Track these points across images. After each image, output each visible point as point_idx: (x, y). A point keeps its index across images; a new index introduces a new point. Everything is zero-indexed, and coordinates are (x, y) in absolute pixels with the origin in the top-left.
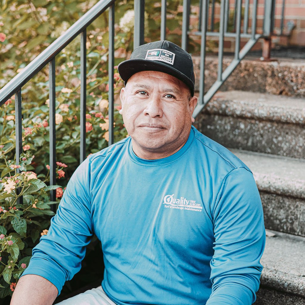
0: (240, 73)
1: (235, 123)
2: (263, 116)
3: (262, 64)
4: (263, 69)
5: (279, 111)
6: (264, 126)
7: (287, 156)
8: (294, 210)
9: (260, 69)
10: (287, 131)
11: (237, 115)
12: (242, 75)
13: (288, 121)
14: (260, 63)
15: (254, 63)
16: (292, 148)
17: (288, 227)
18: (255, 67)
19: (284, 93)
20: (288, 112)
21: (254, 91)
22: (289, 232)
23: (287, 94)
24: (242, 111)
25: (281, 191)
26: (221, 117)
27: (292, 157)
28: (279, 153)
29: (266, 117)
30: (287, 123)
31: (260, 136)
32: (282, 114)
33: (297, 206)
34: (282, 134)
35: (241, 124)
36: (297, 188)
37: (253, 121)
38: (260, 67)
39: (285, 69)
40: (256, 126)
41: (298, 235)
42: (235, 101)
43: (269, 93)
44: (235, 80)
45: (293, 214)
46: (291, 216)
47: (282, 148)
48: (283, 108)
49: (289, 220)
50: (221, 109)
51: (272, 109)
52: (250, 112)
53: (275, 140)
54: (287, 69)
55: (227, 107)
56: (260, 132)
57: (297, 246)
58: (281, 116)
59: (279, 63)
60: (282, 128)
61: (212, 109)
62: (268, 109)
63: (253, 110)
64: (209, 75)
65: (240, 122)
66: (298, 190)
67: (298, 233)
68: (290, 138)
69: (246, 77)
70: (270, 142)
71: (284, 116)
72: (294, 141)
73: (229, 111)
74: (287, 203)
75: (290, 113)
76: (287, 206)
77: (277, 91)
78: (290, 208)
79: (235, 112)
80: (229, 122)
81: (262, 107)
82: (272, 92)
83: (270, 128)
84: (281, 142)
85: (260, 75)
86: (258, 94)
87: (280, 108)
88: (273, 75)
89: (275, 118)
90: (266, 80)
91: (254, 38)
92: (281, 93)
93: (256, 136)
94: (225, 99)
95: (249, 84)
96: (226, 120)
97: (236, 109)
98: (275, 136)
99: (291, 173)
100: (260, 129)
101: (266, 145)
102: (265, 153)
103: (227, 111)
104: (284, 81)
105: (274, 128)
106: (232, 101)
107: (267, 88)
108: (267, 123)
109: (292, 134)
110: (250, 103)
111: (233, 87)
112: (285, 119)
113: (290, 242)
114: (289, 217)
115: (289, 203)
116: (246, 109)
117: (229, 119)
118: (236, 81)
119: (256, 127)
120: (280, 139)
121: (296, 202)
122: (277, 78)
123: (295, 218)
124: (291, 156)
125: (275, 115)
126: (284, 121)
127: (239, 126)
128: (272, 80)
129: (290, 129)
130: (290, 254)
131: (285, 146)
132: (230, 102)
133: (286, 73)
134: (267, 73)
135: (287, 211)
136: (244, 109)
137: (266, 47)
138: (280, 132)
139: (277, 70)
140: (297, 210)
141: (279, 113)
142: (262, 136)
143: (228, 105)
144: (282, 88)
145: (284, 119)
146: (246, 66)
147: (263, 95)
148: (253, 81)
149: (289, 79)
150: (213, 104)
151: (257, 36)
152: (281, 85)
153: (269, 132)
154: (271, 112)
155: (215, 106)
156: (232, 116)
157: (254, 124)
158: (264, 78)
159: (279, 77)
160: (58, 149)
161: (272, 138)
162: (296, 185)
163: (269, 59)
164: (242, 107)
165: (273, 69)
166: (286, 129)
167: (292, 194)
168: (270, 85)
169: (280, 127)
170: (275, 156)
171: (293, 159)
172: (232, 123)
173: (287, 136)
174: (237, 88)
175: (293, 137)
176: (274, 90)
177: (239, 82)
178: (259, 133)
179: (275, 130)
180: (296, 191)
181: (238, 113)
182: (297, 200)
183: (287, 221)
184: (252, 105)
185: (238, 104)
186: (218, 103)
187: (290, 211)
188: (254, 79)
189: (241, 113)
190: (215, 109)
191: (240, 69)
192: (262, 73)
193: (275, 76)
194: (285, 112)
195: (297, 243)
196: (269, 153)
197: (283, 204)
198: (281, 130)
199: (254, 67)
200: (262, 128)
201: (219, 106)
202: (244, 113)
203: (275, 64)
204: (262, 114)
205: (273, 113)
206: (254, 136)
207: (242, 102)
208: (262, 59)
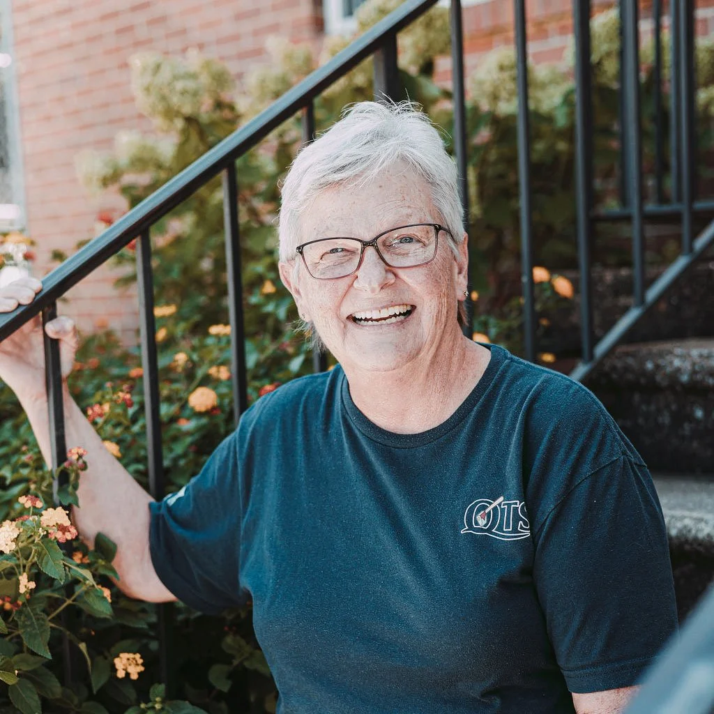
1: (682, 406)
11: (682, 385)
26: (646, 396)
35: (695, 408)
42: (677, 351)
50: (645, 373)
55: (657, 367)
61: (622, 376)
65: (692, 403)
73: (663, 378)
80: (668, 405)
96: (658, 402)
97: (679, 370)
103: (658, 378)
106: (670, 352)
116: (702, 368)
117: (666, 397)
127: (692, 414)
132: (664, 355)
136: (697, 369)
143: (661, 362)
155: (630, 367)
156: (672, 389)
164: (694, 364)
172: (674, 407)
181: (685, 379)
186: (637, 361)
189: (691, 378)
190: (630, 376)
202: (699, 377)
207: (695, 353)
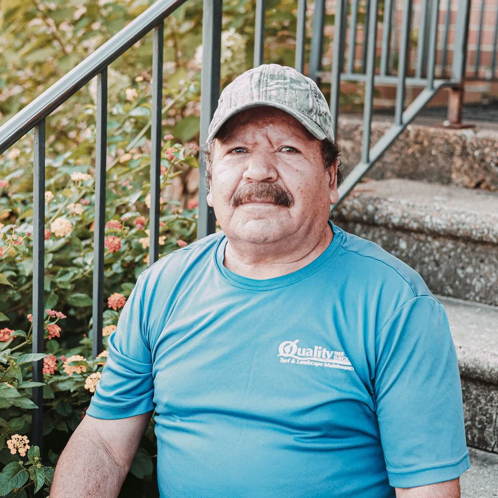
0: (406, 148)
1: (391, 239)
2: (440, 228)
3: (445, 134)
4: (447, 142)
5: (468, 220)
6: (442, 247)
7: (480, 302)
8: (486, 405)
9: (442, 142)
10: (483, 256)
11: (393, 225)
12: (410, 151)
13: (484, 239)
14: (441, 130)
15: (432, 130)
16: (491, 287)
17: (475, 435)
18: (433, 138)
19: (483, 186)
20: (483, 223)
21: (430, 182)
22: (476, 445)
23: (488, 188)
24: (403, 217)
25: (464, 369)
26: (365, 227)
27: (490, 304)
28: (468, 296)
29: (444, 230)
30: (482, 242)
31: (433, 264)
32: (473, 227)
33: (492, 399)
34: (474, 261)
35: (401, 240)
36: (492, 366)
37: (422, 237)
38: (442, 138)
39: (485, 142)
40: (427, 245)
41: (492, 452)
42: (391, 199)
43: (457, 185)
44: (397, 159)
45: (484, 412)
46: (482, 417)
47: (471, 287)
48: (475, 216)
49: (477, 423)
50: (366, 213)
51: (456, 216)
52: (416, 220)
53: (459, 272)
54: (490, 144)
56: (435, 256)
57: (489, 473)
58: (472, 230)
59: (475, 132)
60: (473, 250)
61: (350, 212)
62: (449, 216)
63: (421, 217)
64: (353, 149)
65: (399, 238)
66: (493, 369)
67: (493, 448)
68: (487, 269)
69: (418, 155)
70: (451, 275)
71: (476, 230)
72: (494, 275)
73: (380, 218)
74: (474, 392)
75: (488, 225)
76: (473, 397)
77: (471, 181)
78: (479, 402)
79: (390, 219)
80: (381, 236)
81: (439, 211)
82: (462, 183)
83: (453, 250)
84: (471, 276)
85: (441, 152)
86: (437, 187)
87: (471, 215)
88: (464, 154)
89: (461, 233)
90: (452, 163)
91: (432, 87)
92: (478, 186)
93: (428, 264)
94: (375, 196)
95: (422, 168)
96: (374, 233)
97: (392, 214)
98: (461, 265)
99: (483, 336)
100: (435, 252)
101: (444, 280)
102: (443, 295)
103: (376, 217)
104: (483, 164)
105: (459, 250)
106: (385, 200)
107: (454, 176)
108: (447, 240)
109: (491, 262)
110: (418, 204)
111: (393, 171)
112: (479, 235)
113: (476, 464)
114: (477, 419)
115: (478, 392)
116: (409, 215)
117: (380, 231)
118: (399, 162)
119: (427, 248)
120: (470, 270)
121: (490, 391)
122: (470, 158)
123: (488, 420)
124: (489, 302)
125: (460, 226)
126: (476, 239)
127: (398, 245)
128: (463, 162)
129: (487, 254)
130: (473, 490)
131: (478, 284)
132: (382, 201)
133: (487, 150)
134: (454, 149)
135: (474, 406)
136: (406, 215)
137: (454, 102)
138: (470, 259)
139: (472, 144)
140: (492, 406)
141: (469, 224)
142: (437, 263)
143: (379, 206)
144: (481, 176)
145: (476, 235)
146: (417, 135)
147: (444, 189)
148: (429, 162)
149: (492, 161)
150: (353, 203)
151: (438, 83)
152: (478, 171)
153: (450, 257)
154: (453, 221)
155: (356, 206)
156: (385, 226)
157: (425, 242)
158: (449, 158)
159: (474, 157)
160: (60, 282)
161: (456, 268)
162: (489, 360)
163: (458, 124)
164: (403, 212)
165: (465, 142)
166: (480, 252)
167: (481, 377)
168: (459, 170)
169: (469, 249)
170: (461, 301)
171: (492, 307)
172: (385, 238)
173: (482, 266)
174: (400, 175)
175: (492, 267)
176: (466, 179)
177: (404, 163)
178: (432, 258)
179: (460, 254)
180: (489, 371)
181: (396, 221)
182: (491, 387)
183: (474, 425)
184: (421, 207)
185: (396, 204)
186: (362, 203)
187: (478, 407)
188: (431, 159)
189: (400, 221)
190: (355, 213)
191: (408, 140)
192: (445, 148)
193: (468, 154)
194: (479, 222)
195: (490, 468)
196: (449, 295)
197: (467, 394)
198: (471, 254)
199: (431, 138)
200: (438, 249)
201: (364, 208)
202: (407, 221)
203: (468, 134)
204: (437, 224)
205: (458, 223)
206: (423, 263)
207: (404, 202)
208: (446, 123)
